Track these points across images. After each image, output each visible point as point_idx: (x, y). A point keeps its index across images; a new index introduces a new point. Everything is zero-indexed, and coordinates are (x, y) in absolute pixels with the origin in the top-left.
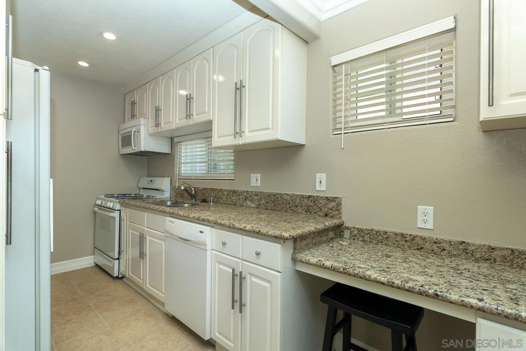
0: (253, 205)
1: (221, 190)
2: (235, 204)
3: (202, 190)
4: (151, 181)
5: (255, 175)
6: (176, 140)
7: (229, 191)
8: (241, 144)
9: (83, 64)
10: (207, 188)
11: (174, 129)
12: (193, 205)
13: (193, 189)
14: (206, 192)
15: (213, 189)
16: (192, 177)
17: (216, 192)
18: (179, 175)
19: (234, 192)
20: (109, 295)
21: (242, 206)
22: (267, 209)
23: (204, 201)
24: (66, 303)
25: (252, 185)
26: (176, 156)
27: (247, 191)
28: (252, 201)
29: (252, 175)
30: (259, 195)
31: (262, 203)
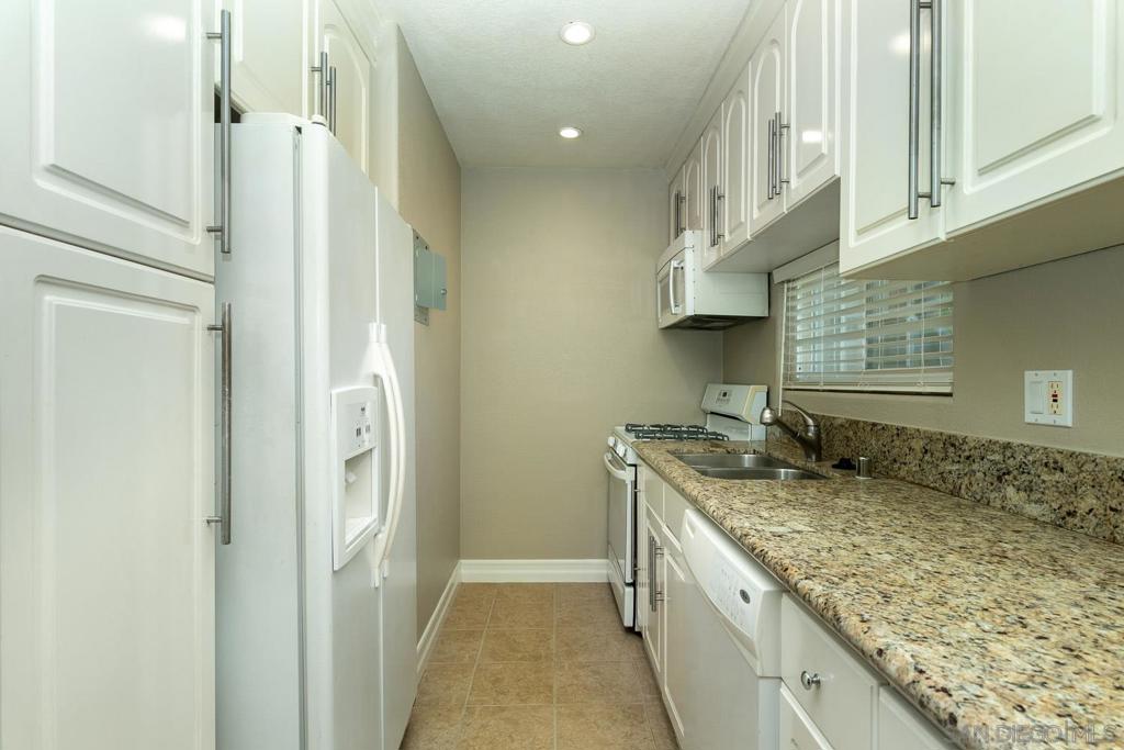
0: (1033, 510)
1: (900, 431)
2: (956, 492)
3: (842, 426)
4: (725, 394)
5: (1045, 376)
6: (777, 278)
7: (930, 438)
8: (943, 238)
9: (569, 133)
10: (857, 422)
11: (749, 242)
12: (808, 475)
13: (810, 422)
14: (855, 433)
15: (874, 425)
16: (817, 383)
17: (885, 438)
18: (785, 378)
19: (951, 442)
20: (598, 673)
21: (981, 502)
22: (1114, 541)
23: (846, 465)
24: (521, 659)
25: (1029, 418)
26: (779, 322)
27: (1007, 446)
28: (1029, 489)
29: (1029, 375)
30: (1069, 467)
31: (1083, 507)
